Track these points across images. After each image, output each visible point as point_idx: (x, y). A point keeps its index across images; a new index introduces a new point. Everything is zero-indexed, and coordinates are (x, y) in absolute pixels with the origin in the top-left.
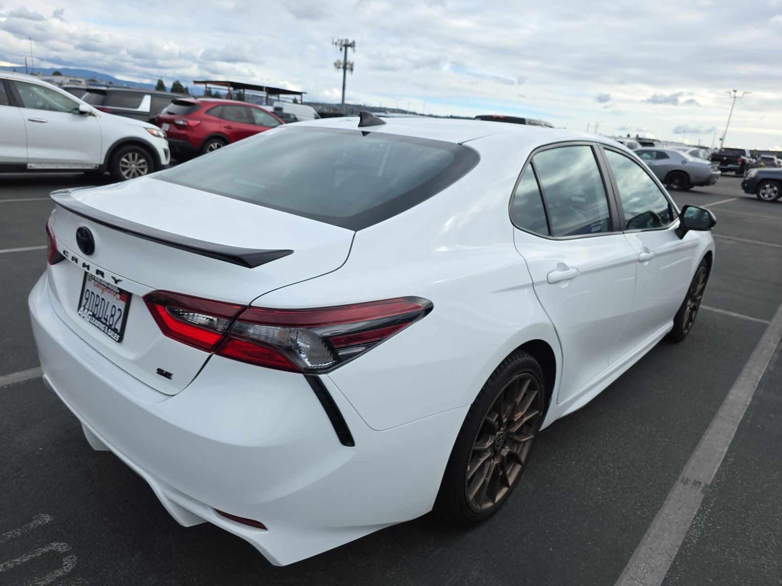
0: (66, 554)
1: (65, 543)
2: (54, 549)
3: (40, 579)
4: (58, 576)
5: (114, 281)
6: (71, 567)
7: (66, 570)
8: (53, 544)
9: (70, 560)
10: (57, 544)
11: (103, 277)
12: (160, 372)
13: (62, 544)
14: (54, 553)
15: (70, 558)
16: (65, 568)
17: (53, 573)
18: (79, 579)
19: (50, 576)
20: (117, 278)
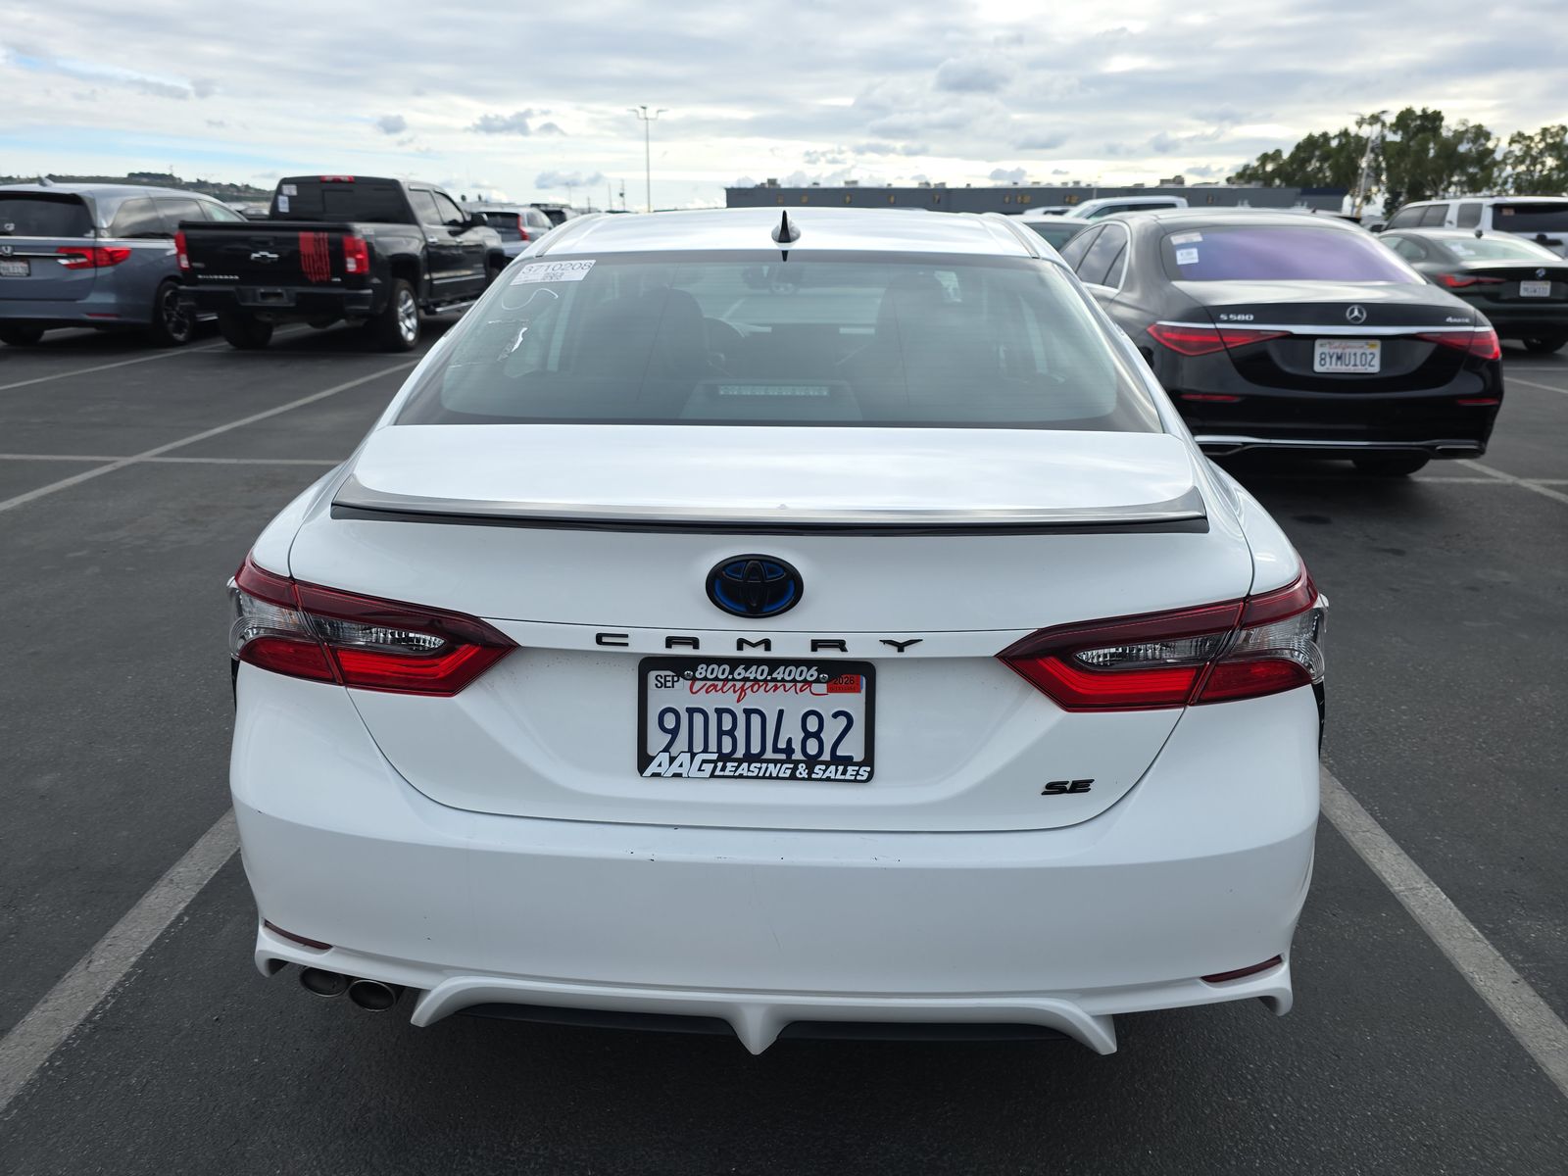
5: (895, 649)
11: (844, 649)
12: (1055, 788)
20: (901, 638)
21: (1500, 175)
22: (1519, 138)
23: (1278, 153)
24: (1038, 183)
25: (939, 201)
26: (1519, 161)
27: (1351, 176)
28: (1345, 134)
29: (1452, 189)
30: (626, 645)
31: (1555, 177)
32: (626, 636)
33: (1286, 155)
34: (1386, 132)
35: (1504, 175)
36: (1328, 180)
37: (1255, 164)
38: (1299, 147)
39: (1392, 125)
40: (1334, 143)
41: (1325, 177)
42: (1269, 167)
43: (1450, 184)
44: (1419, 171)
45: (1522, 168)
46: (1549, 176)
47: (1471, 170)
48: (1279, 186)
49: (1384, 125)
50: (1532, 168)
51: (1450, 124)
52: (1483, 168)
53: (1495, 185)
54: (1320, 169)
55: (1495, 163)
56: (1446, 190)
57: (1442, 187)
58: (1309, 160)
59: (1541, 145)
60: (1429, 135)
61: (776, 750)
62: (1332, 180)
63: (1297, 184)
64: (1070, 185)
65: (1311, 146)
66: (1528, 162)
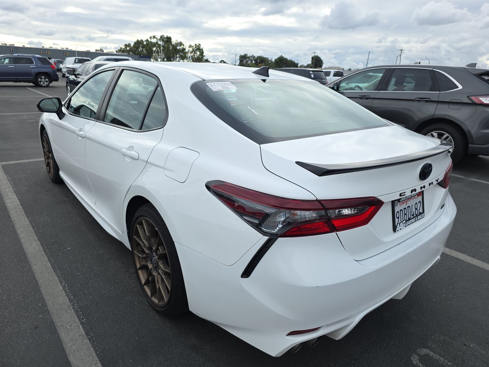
0: (418, 355)
1: (412, 358)
2: (418, 361)
3: (440, 361)
4: (433, 354)
6: (425, 350)
7: (428, 351)
8: (415, 363)
9: (421, 352)
10: (414, 361)
13: (413, 359)
14: (420, 361)
15: (420, 352)
16: (427, 352)
17: (433, 356)
18: (430, 344)
19: (435, 357)
21: (188, 56)
22: (190, 46)
23: (129, 44)
24: (52, 47)
25: (12, 51)
26: (191, 52)
27: (152, 53)
28: (147, 40)
29: (178, 59)
30: (405, 195)
31: (200, 57)
32: (405, 192)
33: (132, 45)
34: (158, 41)
35: (189, 56)
36: (145, 54)
37: (123, 47)
38: (135, 43)
39: (159, 39)
40: (145, 43)
41: (144, 53)
42: (128, 49)
43: (177, 57)
44: (169, 53)
45: (192, 54)
46: (199, 57)
47: (181, 54)
48: (132, 55)
49: (157, 39)
50: (194, 54)
51: (174, 41)
52: (184, 53)
53: (188, 58)
54: (143, 50)
55: (187, 53)
56: (176, 59)
57: (175, 58)
58: (139, 48)
59: (196, 49)
60: (169, 43)
61: (412, 215)
62: (147, 54)
63: (137, 54)
64: (65, 49)
65: (139, 43)
66: (193, 53)
